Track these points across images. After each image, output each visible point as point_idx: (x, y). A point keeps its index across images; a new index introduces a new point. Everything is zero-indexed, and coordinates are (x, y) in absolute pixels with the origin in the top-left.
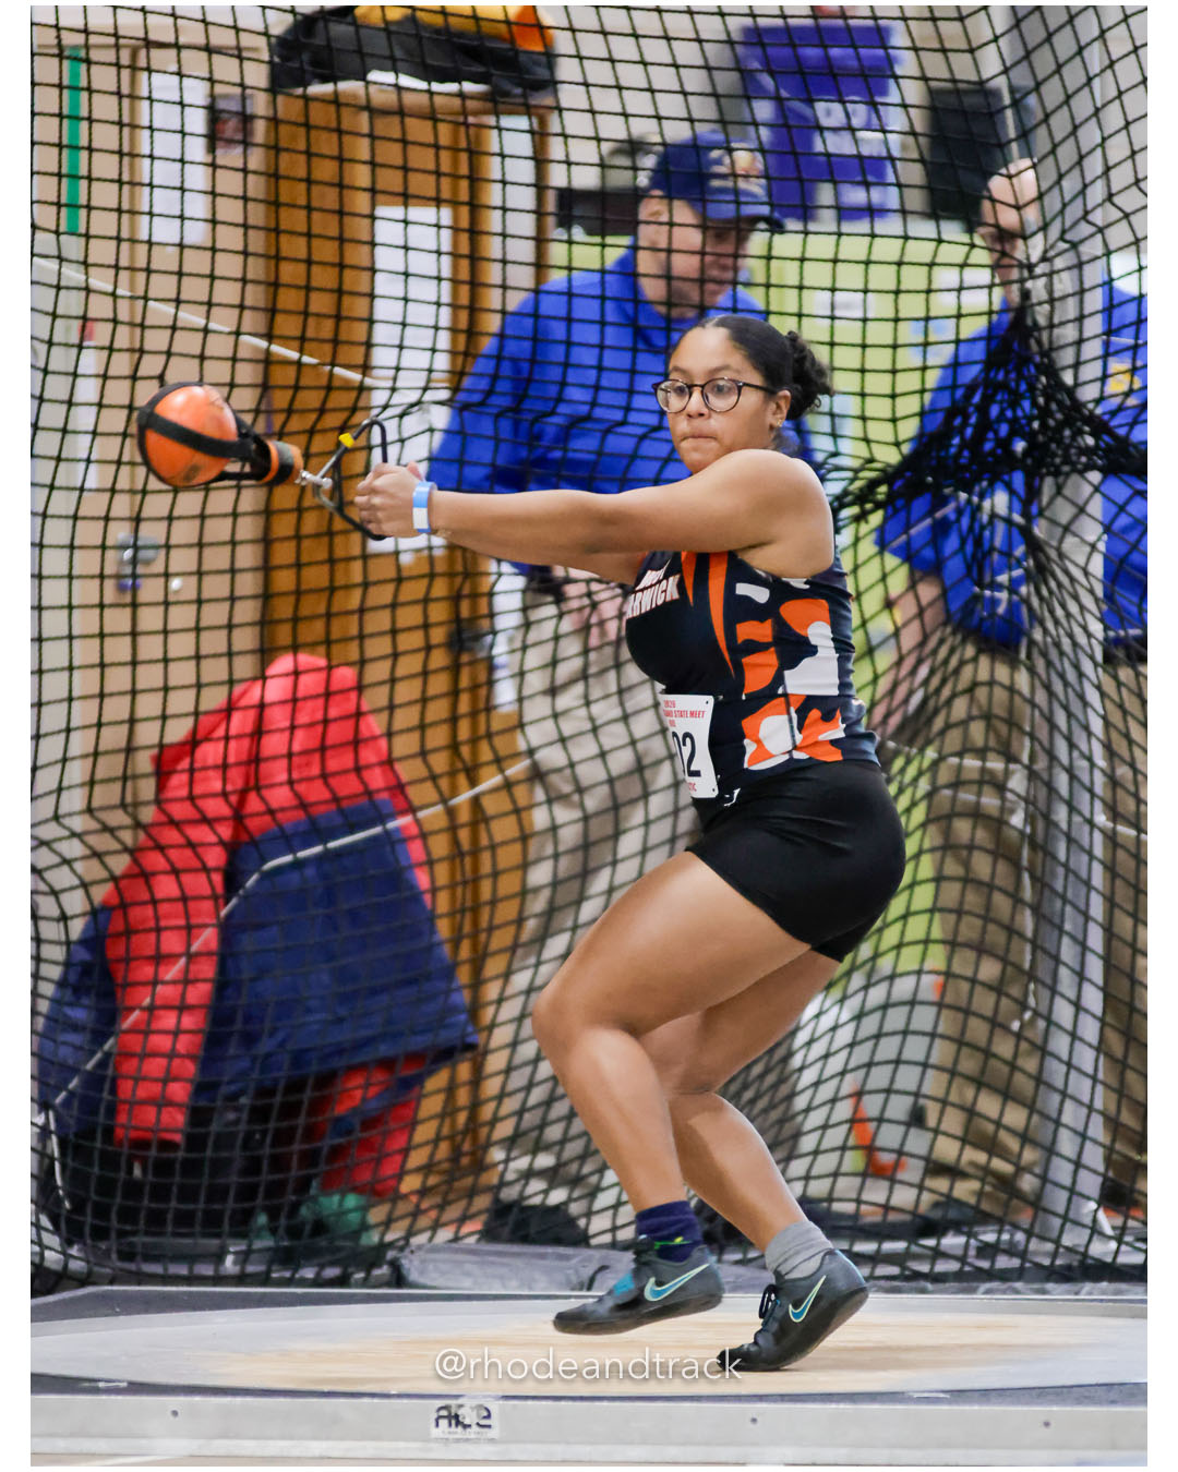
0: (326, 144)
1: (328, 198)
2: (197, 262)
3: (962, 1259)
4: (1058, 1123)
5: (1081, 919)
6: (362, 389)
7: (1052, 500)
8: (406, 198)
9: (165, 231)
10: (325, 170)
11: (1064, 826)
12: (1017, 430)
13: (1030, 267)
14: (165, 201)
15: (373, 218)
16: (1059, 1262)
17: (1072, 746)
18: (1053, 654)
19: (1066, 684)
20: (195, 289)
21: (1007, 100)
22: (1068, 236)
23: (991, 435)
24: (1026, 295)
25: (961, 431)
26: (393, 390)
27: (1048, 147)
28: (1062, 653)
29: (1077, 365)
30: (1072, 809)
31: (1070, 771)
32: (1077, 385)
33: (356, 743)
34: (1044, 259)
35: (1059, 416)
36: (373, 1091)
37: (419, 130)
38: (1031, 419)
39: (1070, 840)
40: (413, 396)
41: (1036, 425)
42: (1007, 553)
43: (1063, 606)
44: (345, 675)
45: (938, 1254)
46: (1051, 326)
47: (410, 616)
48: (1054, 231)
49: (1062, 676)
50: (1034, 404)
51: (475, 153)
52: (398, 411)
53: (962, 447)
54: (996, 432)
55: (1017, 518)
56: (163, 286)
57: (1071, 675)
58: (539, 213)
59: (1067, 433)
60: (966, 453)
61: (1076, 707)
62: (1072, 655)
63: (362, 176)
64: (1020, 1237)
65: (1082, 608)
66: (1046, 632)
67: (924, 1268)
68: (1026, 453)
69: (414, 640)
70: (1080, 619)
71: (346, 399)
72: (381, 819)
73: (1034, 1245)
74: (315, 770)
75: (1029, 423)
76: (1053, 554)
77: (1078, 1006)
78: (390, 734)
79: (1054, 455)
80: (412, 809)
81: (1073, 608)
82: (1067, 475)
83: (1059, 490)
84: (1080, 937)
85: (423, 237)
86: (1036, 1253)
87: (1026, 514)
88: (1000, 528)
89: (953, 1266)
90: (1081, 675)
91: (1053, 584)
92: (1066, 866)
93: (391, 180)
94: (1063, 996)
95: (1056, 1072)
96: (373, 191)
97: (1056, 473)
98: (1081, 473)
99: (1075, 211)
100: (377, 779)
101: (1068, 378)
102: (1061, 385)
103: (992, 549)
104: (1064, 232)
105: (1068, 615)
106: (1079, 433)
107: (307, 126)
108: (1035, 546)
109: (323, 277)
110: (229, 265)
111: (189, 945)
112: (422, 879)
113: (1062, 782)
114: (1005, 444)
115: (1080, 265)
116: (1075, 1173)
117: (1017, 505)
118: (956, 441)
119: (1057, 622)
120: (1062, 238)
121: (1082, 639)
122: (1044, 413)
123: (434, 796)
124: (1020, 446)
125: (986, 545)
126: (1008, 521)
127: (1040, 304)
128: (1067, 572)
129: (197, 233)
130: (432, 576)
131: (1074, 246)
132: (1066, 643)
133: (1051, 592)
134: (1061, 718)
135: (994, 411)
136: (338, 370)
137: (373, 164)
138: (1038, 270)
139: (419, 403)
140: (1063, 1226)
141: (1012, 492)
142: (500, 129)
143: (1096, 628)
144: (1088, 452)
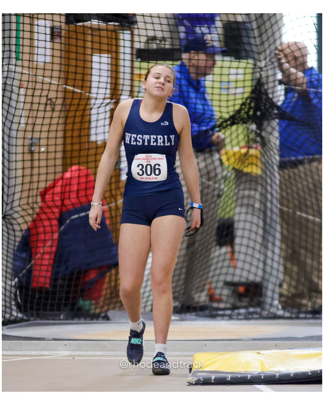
0: (80, 36)
1: (81, 50)
2: (49, 67)
4: (269, 281)
6: (89, 98)
7: (267, 126)
8: (100, 51)
9: (41, 59)
10: (80, 43)
13: (262, 68)
14: (41, 51)
15: (92, 55)
17: (272, 187)
18: (267, 165)
19: (270, 172)
20: (48, 73)
22: (271, 61)
23: (252, 110)
24: (261, 75)
26: (96, 99)
28: (269, 164)
30: (272, 203)
31: (271, 194)
34: (265, 66)
35: (269, 105)
37: (104, 33)
39: (271, 211)
40: (101, 101)
41: (263, 108)
42: (255, 140)
43: (270, 153)
45: (239, 314)
46: (267, 83)
48: (268, 59)
49: (269, 170)
51: (117, 39)
52: (97, 106)
53: (244, 113)
55: (258, 131)
56: (40, 72)
57: (271, 170)
58: (132, 54)
59: (271, 109)
60: (245, 115)
61: (273, 178)
62: (271, 165)
63: (89, 45)
64: (260, 310)
65: (274, 153)
66: (265, 159)
67: (236, 317)
68: (261, 115)
70: (274, 155)
71: (85, 102)
73: (263, 312)
76: (267, 140)
79: (267, 115)
81: (272, 153)
82: (271, 120)
83: (268, 124)
85: (104, 60)
86: (264, 314)
87: (260, 130)
88: (253, 133)
90: (274, 170)
91: (267, 147)
92: (270, 218)
93: (96, 46)
95: (269, 269)
96: (92, 49)
97: (268, 120)
98: (274, 119)
101: (271, 96)
105: (271, 155)
106: (273, 109)
107: (76, 32)
108: (262, 138)
109: (80, 70)
110: (56, 67)
111: (52, 237)
112: (107, 222)
113: (269, 196)
114: (255, 112)
116: (273, 294)
117: (258, 128)
119: (268, 157)
121: (274, 161)
122: (265, 105)
124: (259, 113)
125: (250, 138)
126: (256, 132)
127: (264, 77)
128: (270, 144)
129: (49, 59)
131: (273, 63)
132: (270, 162)
133: (266, 149)
134: (269, 181)
137: (92, 42)
138: (264, 69)
140: (270, 307)
141: (257, 124)
142: (123, 34)
143: (278, 158)
144: (276, 114)
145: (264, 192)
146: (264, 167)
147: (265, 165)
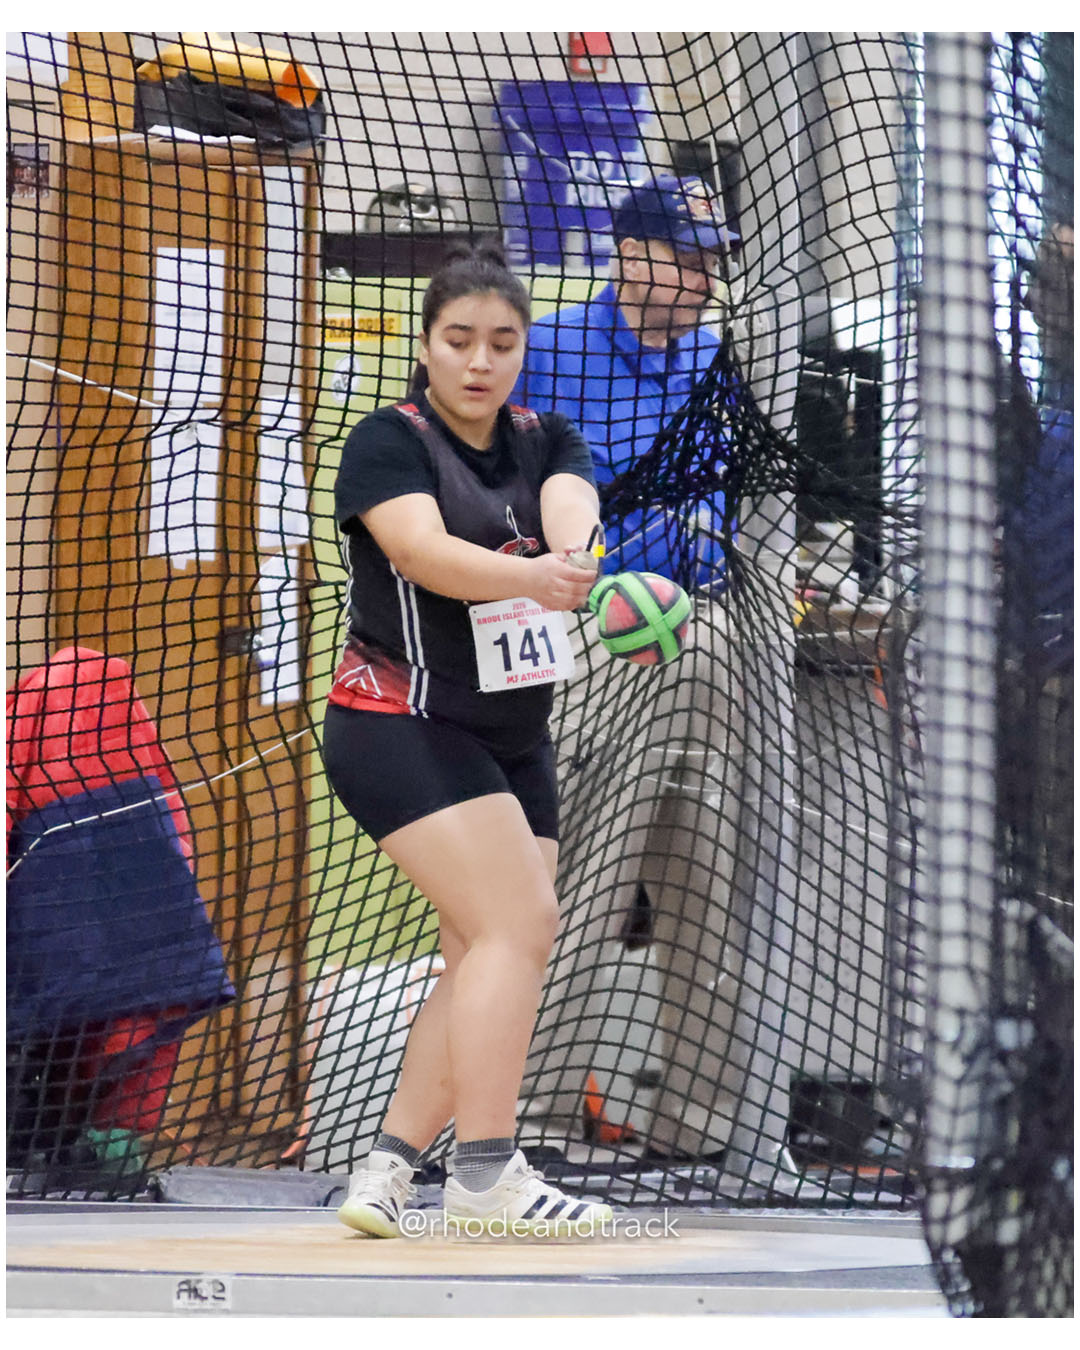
0: (109, 188)
1: (109, 236)
3: (660, 1193)
4: (748, 1073)
5: (770, 890)
6: (138, 407)
7: (749, 517)
8: (180, 238)
11: (757, 808)
12: (718, 454)
13: (733, 309)
15: (152, 255)
16: (747, 1196)
17: (765, 737)
18: (748, 654)
19: (760, 682)
21: (715, 159)
22: (766, 281)
23: (696, 459)
24: (728, 333)
25: (670, 455)
26: (166, 409)
27: (751, 201)
28: (757, 654)
29: (772, 397)
30: (763, 792)
31: (762, 758)
32: (771, 414)
33: (129, 724)
34: (745, 301)
35: (756, 442)
36: (139, 1036)
37: (192, 177)
38: (731, 444)
39: (762, 820)
40: (183, 415)
41: (736, 449)
42: (709, 565)
43: (759, 612)
44: (119, 666)
45: (638, 1187)
46: (750, 362)
47: (177, 612)
48: (754, 277)
49: (756, 674)
50: (734, 430)
52: (169, 428)
53: (669, 469)
54: (701, 456)
55: (718, 533)
57: (765, 674)
59: (763, 457)
60: (673, 475)
61: (768, 702)
62: (765, 656)
63: (142, 217)
64: (713, 1173)
65: (775, 614)
67: (626, 1199)
68: (727, 474)
69: (182, 634)
70: (773, 622)
71: (125, 418)
72: (151, 794)
73: (725, 1181)
74: (93, 749)
75: (730, 449)
76: (750, 567)
77: (767, 969)
78: (159, 718)
79: (752, 478)
80: (179, 786)
81: (767, 614)
82: (763, 495)
83: (755, 508)
84: (770, 908)
85: (194, 273)
86: (728, 1188)
87: (725, 529)
88: (704, 541)
89: (653, 1197)
90: (773, 673)
91: (749, 592)
92: (757, 843)
93: (168, 222)
94: (754, 960)
95: (746, 1026)
96: (151, 231)
97: (753, 494)
98: (775, 493)
99: (771, 259)
100: (145, 757)
101: (765, 407)
102: (758, 415)
103: (696, 560)
104: (762, 277)
105: (763, 620)
106: (773, 457)
107: (93, 172)
108: (733, 558)
109: (106, 307)
110: (23, 295)
112: (185, 847)
113: (755, 769)
114: (708, 467)
115: (777, 307)
116: (763, 1116)
117: (719, 522)
118: (665, 464)
119: (752, 626)
120: (761, 282)
121: (774, 641)
122: (743, 439)
123: (199, 774)
124: (721, 469)
125: (691, 558)
126: (711, 535)
127: (742, 341)
128: (761, 581)
130: (199, 576)
131: (772, 289)
132: (759, 642)
133: (747, 599)
134: (755, 712)
135: (700, 436)
136: (115, 391)
137: (151, 207)
138: (740, 312)
139: (189, 420)
140: (751, 1163)
141: (714, 509)
142: (263, 178)
143: (786, 630)
144: (780, 474)
145: (735, 750)
146: (736, 665)
147: (741, 655)
